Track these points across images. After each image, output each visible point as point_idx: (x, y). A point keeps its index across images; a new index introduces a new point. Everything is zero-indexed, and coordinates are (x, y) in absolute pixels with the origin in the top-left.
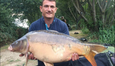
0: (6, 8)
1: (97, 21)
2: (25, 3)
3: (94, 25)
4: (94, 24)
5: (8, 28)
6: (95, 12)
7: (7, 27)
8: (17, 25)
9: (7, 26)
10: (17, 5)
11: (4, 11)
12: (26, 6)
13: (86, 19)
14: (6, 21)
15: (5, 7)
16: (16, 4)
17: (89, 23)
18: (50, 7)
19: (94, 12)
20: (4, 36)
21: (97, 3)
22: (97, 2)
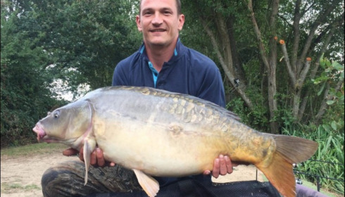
0: (32, 44)
1: (278, 108)
2: (89, 39)
3: (269, 119)
4: (268, 115)
5: (29, 99)
6: (275, 85)
7: (27, 97)
8: (57, 95)
9: (27, 93)
10: (65, 42)
11: (26, 51)
12: (89, 46)
13: (248, 101)
14: (28, 80)
15: (31, 41)
16: (62, 37)
17: (255, 112)
18: (157, 13)
19: (271, 84)
20: (14, 120)
21: (283, 59)
22: (283, 57)
